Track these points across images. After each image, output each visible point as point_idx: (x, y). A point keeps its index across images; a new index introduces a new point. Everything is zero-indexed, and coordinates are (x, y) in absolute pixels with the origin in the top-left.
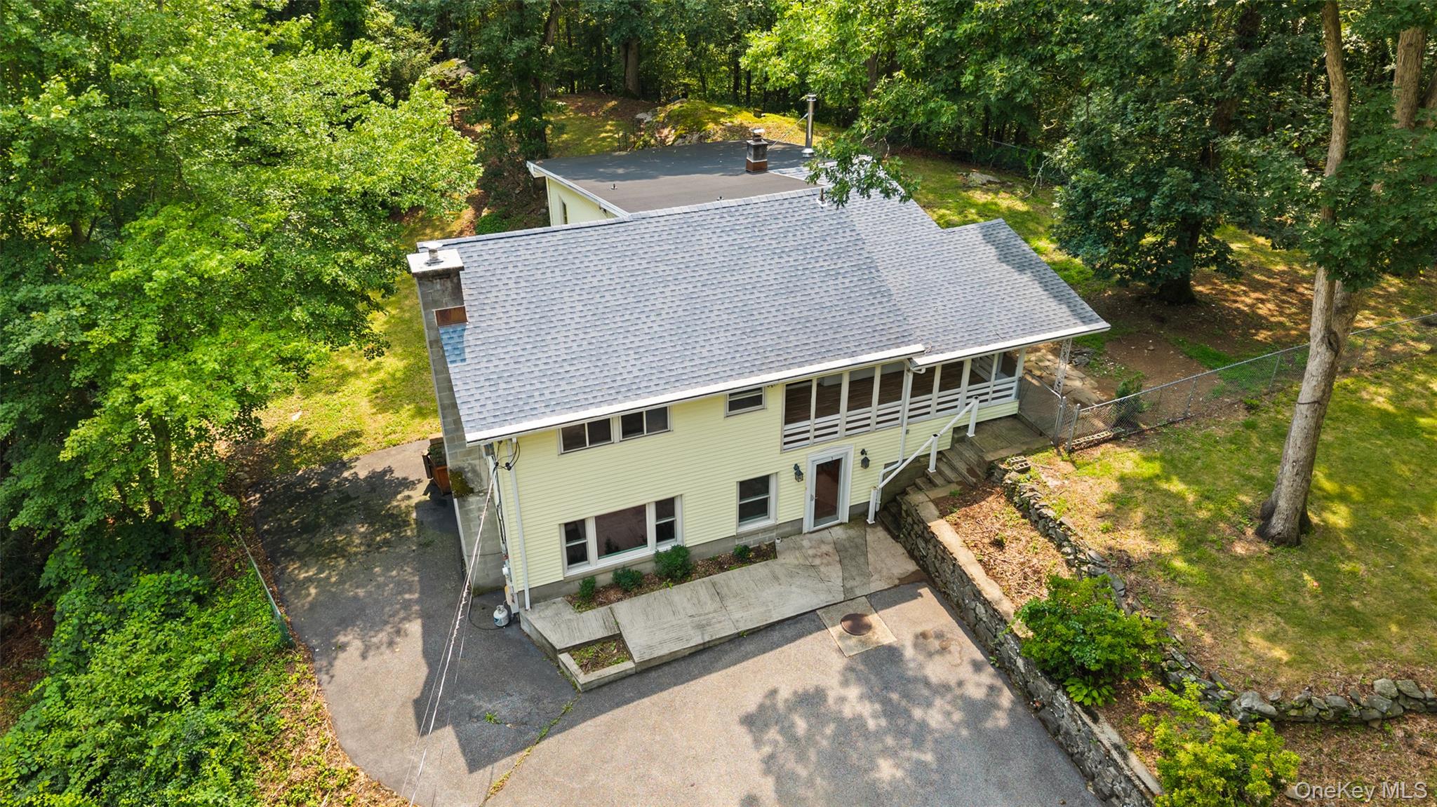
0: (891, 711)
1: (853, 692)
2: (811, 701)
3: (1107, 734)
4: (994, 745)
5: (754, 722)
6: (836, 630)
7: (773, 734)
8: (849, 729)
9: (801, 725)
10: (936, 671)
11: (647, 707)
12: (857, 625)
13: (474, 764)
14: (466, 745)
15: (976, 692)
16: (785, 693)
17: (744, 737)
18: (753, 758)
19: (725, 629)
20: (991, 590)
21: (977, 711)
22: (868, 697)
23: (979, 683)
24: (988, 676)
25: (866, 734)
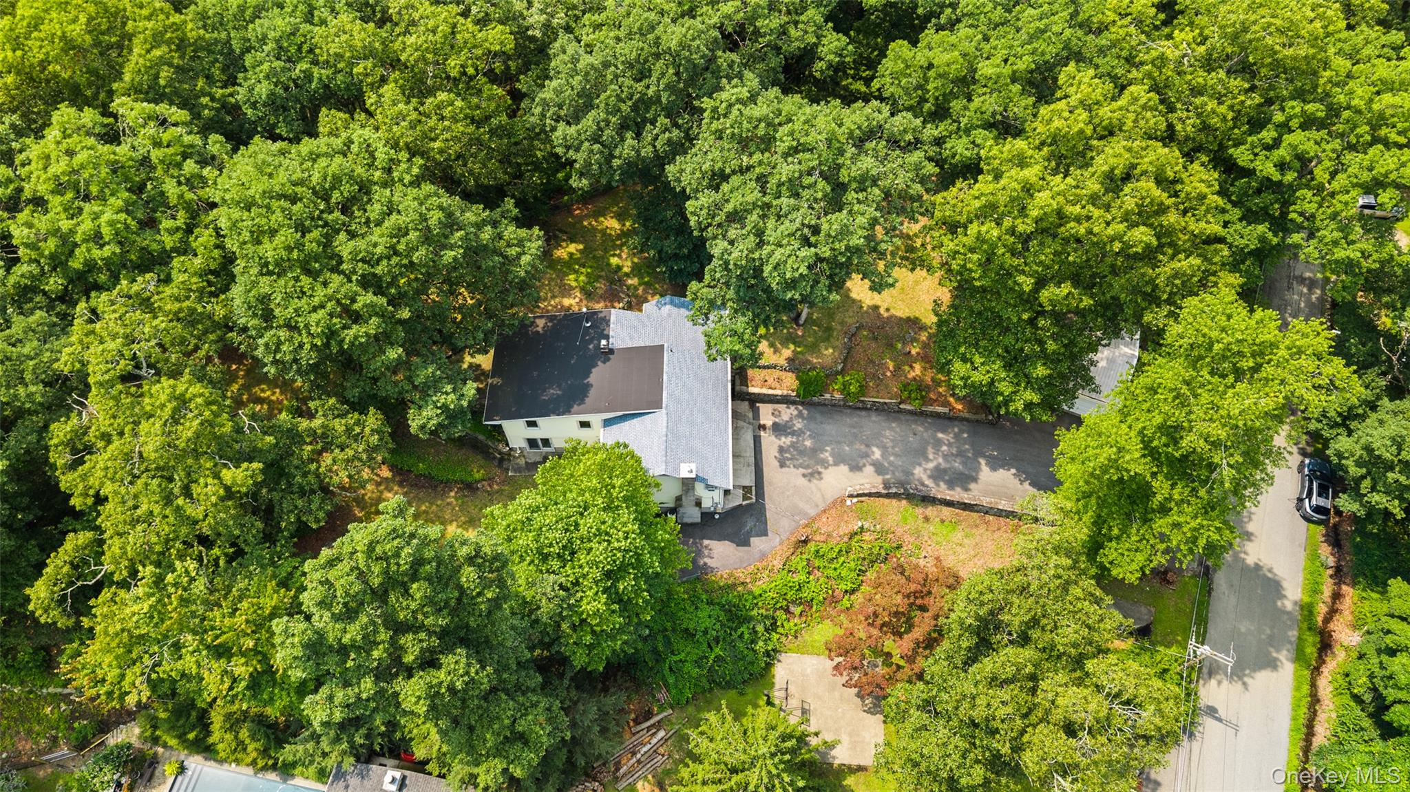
0: (793, 433)
1: (783, 439)
2: (782, 450)
3: (828, 396)
4: (811, 418)
5: (782, 465)
6: (762, 433)
7: (787, 463)
8: (793, 445)
9: (787, 455)
10: (785, 417)
11: (767, 489)
12: (763, 427)
13: (766, 534)
14: (758, 535)
15: (795, 413)
16: (777, 455)
17: (784, 470)
18: (792, 469)
19: (752, 460)
20: (779, 392)
21: (800, 415)
22: (786, 436)
23: (793, 411)
24: (793, 408)
25: (797, 443)
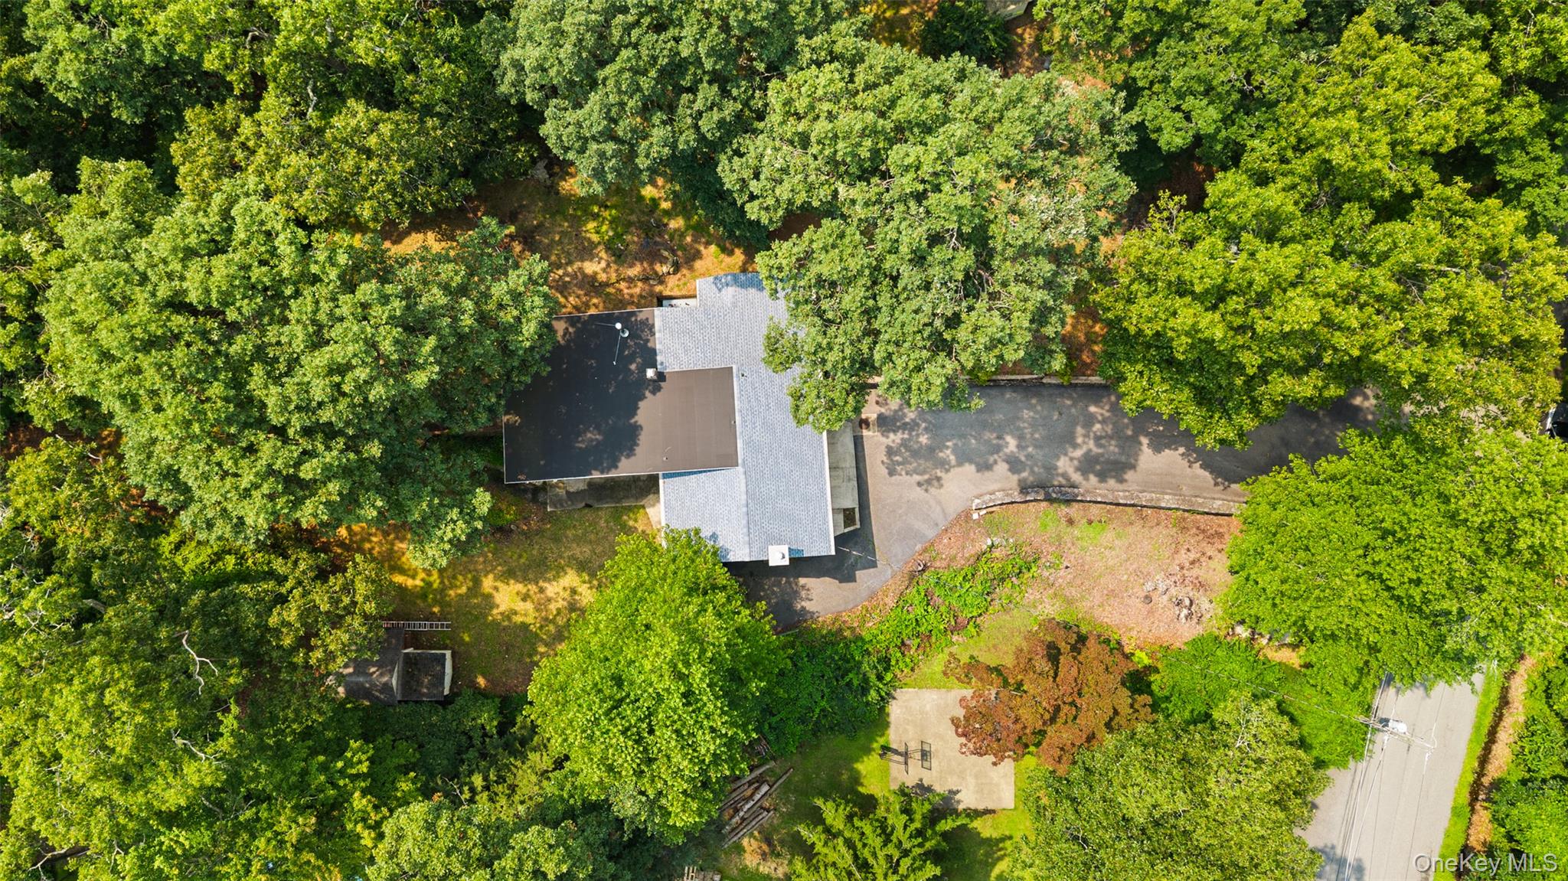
2: (890, 451)
5: (892, 472)
6: (865, 432)
7: (898, 468)
9: (898, 458)
11: (874, 508)
12: (865, 423)
13: (874, 565)
14: (864, 567)
16: (885, 459)
17: (894, 478)
18: (905, 478)
22: (895, 432)
25: (909, 440)
